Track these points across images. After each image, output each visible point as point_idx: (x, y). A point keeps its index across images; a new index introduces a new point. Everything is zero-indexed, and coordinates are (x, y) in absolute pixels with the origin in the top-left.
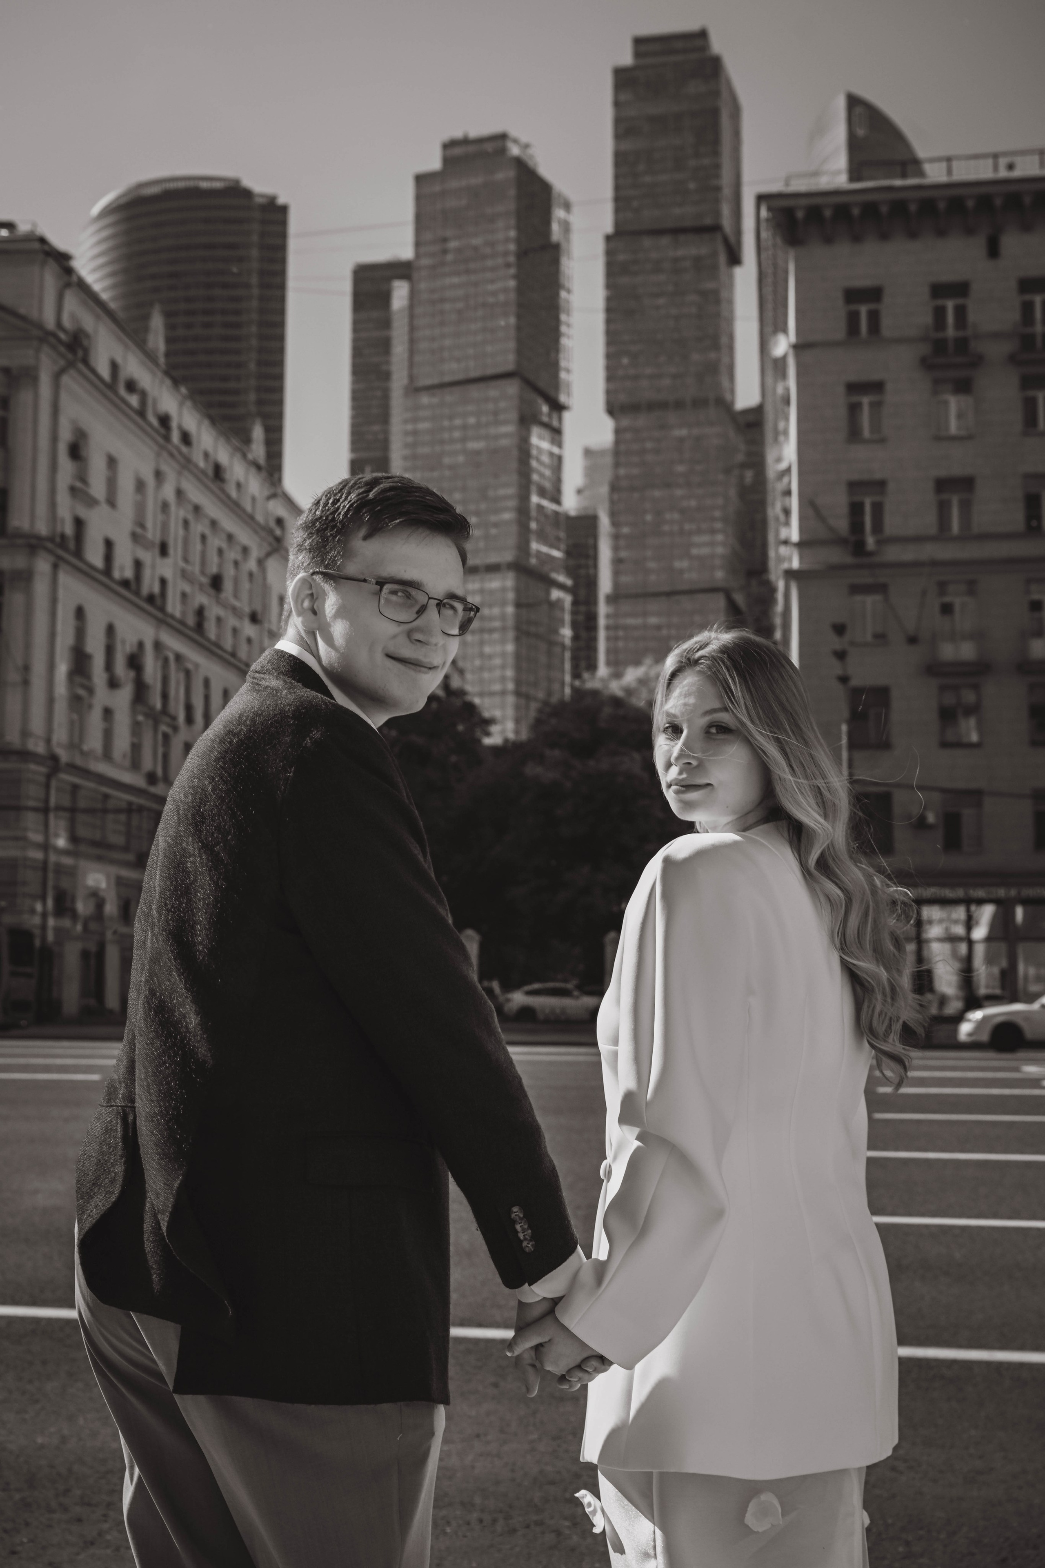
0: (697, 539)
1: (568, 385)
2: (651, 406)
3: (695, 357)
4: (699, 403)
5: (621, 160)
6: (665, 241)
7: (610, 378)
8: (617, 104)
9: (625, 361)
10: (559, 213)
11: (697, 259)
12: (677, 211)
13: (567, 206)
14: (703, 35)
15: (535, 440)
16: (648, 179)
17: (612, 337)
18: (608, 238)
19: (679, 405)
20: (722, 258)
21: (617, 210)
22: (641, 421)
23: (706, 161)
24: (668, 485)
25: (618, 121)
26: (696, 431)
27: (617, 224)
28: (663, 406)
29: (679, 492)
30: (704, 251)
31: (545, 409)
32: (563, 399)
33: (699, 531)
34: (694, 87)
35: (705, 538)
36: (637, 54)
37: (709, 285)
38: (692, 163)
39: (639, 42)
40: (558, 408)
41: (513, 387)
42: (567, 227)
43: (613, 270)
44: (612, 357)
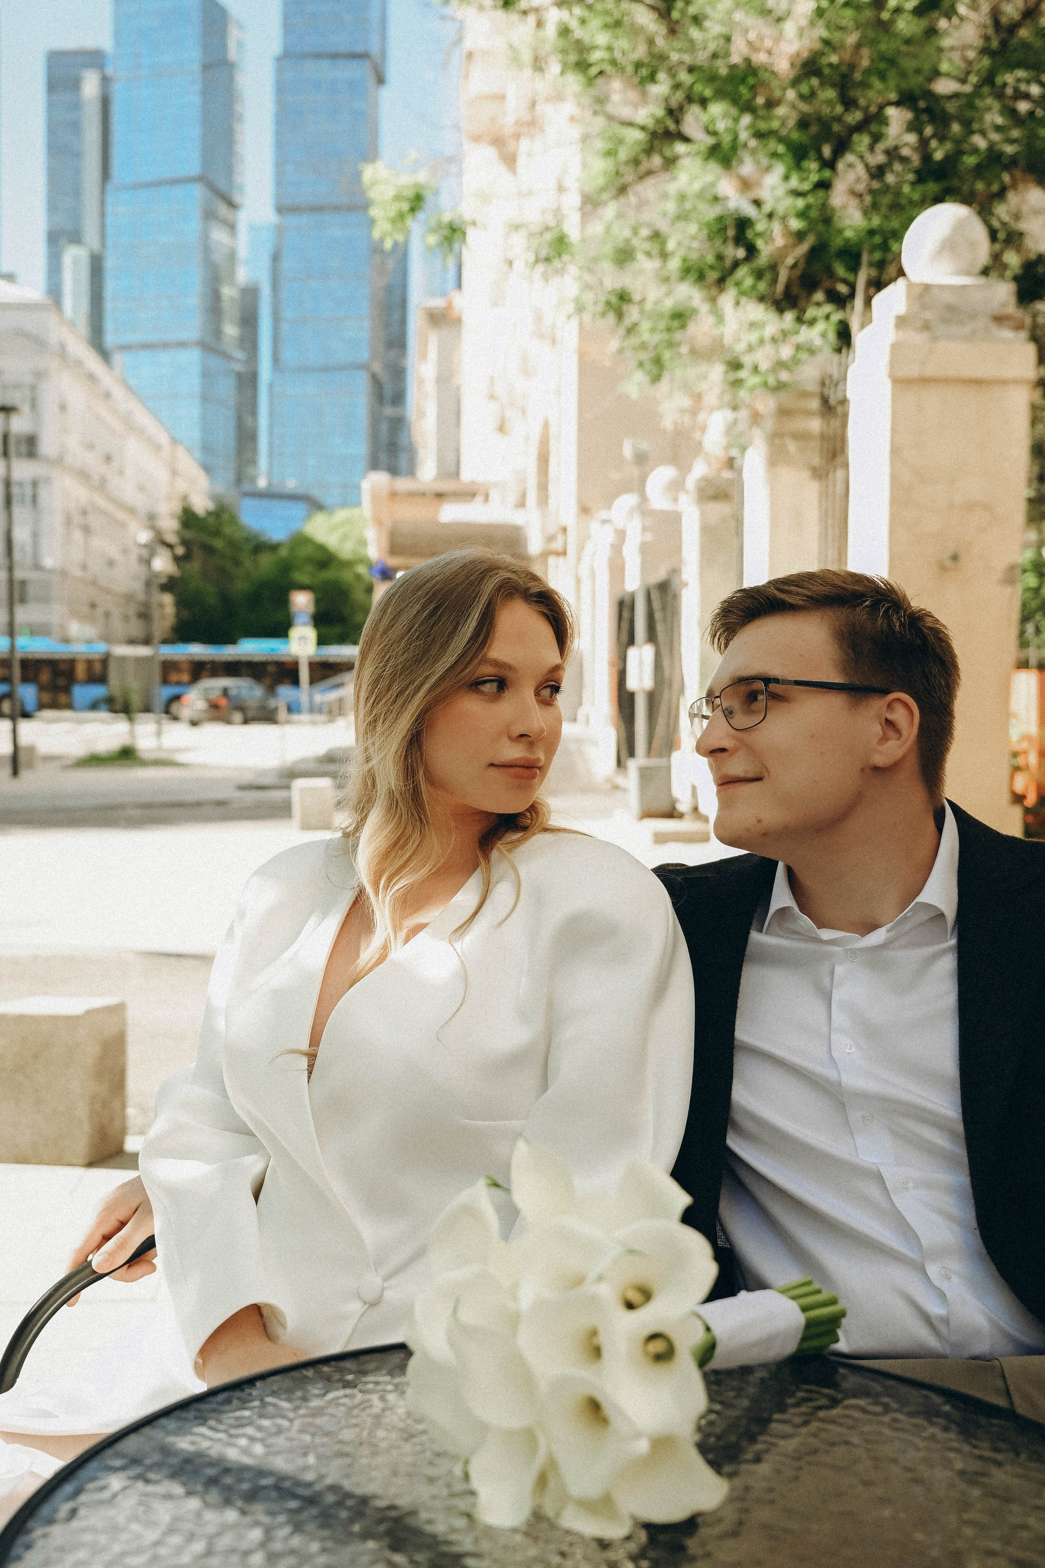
0: (347, 324)
1: (240, 185)
2: (313, 209)
6: (324, 64)
7: (279, 183)
9: (289, 167)
10: (234, 34)
11: (350, 81)
12: (332, 38)
13: (241, 27)
15: (215, 234)
17: (280, 145)
18: (279, 59)
19: (336, 209)
20: (370, 80)
21: (283, 36)
22: (304, 220)
24: (324, 278)
26: (347, 233)
27: (285, 48)
28: (321, 209)
30: (354, 77)
31: (222, 205)
32: (237, 198)
33: (349, 318)
35: (354, 323)
37: (361, 106)
40: (233, 207)
41: (197, 191)
42: (240, 44)
43: (281, 88)
44: (280, 165)
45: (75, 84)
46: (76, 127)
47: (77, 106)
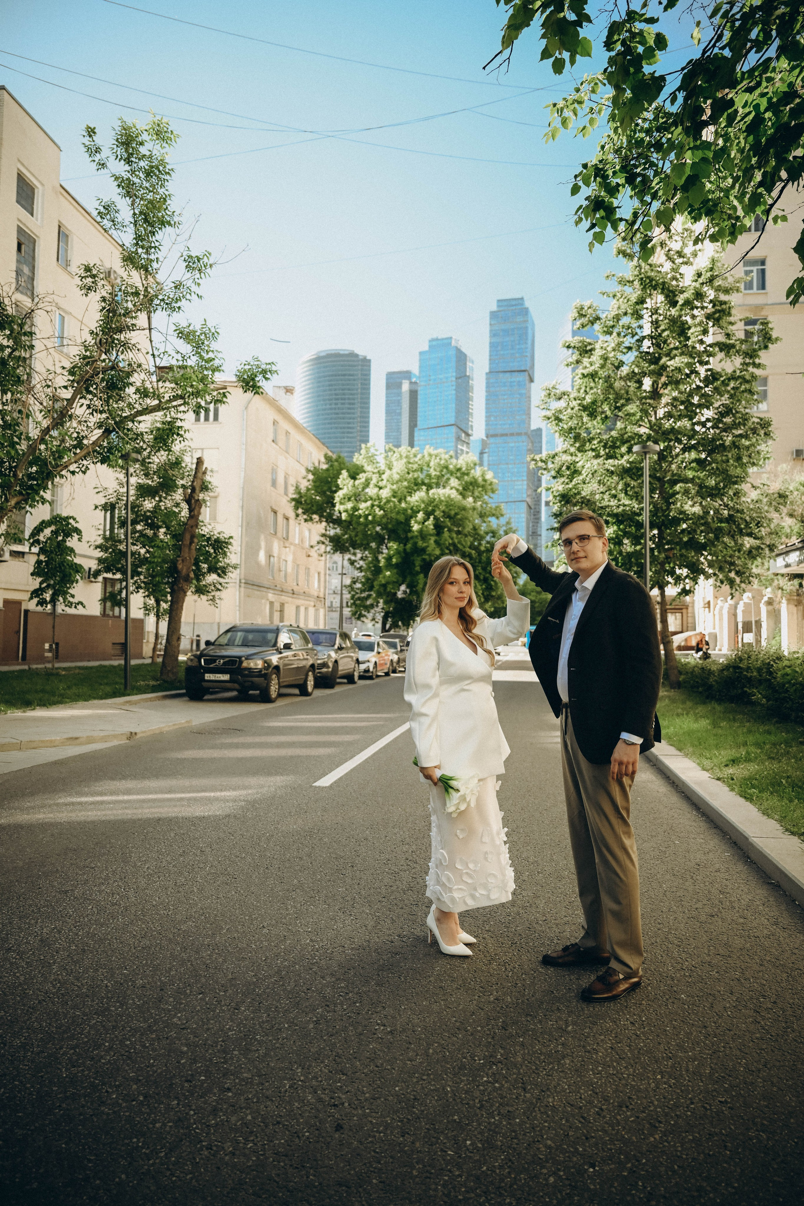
0: (516, 483)
1: (472, 426)
2: (502, 435)
3: (517, 417)
4: (519, 434)
5: (492, 345)
6: (508, 375)
7: (487, 425)
8: (491, 324)
9: (492, 418)
10: (469, 364)
11: (519, 382)
12: (511, 364)
13: (473, 362)
14: (522, 299)
15: (460, 447)
16: (502, 352)
17: (488, 409)
18: (487, 374)
19: (512, 435)
20: (527, 382)
21: (490, 364)
22: (499, 440)
23: (523, 346)
24: (507, 464)
25: (491, 331)
26: (517, 444)
27: (490, 368)
28: (506, 435)
29: (510, 466)
30: (521, 379)
31: (463, 435)
32: (470, 432)
33: (518, 480)
34: (519, 319)
35: (519, 483)
36: (498, 306)
37: (523, 391)
38: (518, 347)
39: (499, 301)
40: (468, 435)
41: (454, 429)
42: (472, 369)
43: (488, 386)
44: (488, 417)
45: (400, 386)
46: (399, 403)
47: (400, 394)
